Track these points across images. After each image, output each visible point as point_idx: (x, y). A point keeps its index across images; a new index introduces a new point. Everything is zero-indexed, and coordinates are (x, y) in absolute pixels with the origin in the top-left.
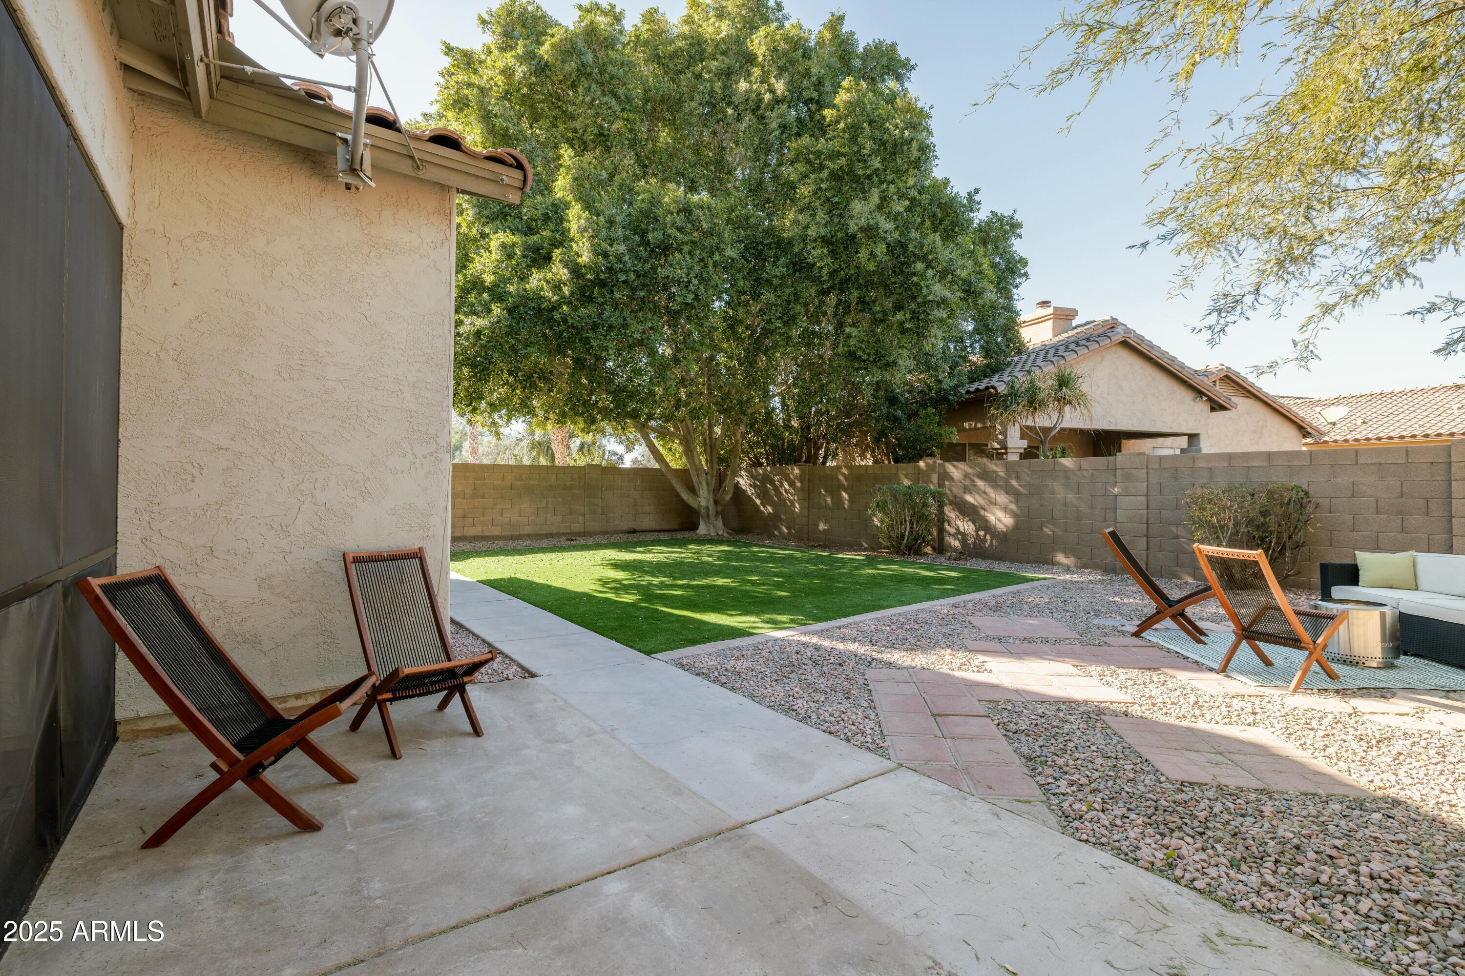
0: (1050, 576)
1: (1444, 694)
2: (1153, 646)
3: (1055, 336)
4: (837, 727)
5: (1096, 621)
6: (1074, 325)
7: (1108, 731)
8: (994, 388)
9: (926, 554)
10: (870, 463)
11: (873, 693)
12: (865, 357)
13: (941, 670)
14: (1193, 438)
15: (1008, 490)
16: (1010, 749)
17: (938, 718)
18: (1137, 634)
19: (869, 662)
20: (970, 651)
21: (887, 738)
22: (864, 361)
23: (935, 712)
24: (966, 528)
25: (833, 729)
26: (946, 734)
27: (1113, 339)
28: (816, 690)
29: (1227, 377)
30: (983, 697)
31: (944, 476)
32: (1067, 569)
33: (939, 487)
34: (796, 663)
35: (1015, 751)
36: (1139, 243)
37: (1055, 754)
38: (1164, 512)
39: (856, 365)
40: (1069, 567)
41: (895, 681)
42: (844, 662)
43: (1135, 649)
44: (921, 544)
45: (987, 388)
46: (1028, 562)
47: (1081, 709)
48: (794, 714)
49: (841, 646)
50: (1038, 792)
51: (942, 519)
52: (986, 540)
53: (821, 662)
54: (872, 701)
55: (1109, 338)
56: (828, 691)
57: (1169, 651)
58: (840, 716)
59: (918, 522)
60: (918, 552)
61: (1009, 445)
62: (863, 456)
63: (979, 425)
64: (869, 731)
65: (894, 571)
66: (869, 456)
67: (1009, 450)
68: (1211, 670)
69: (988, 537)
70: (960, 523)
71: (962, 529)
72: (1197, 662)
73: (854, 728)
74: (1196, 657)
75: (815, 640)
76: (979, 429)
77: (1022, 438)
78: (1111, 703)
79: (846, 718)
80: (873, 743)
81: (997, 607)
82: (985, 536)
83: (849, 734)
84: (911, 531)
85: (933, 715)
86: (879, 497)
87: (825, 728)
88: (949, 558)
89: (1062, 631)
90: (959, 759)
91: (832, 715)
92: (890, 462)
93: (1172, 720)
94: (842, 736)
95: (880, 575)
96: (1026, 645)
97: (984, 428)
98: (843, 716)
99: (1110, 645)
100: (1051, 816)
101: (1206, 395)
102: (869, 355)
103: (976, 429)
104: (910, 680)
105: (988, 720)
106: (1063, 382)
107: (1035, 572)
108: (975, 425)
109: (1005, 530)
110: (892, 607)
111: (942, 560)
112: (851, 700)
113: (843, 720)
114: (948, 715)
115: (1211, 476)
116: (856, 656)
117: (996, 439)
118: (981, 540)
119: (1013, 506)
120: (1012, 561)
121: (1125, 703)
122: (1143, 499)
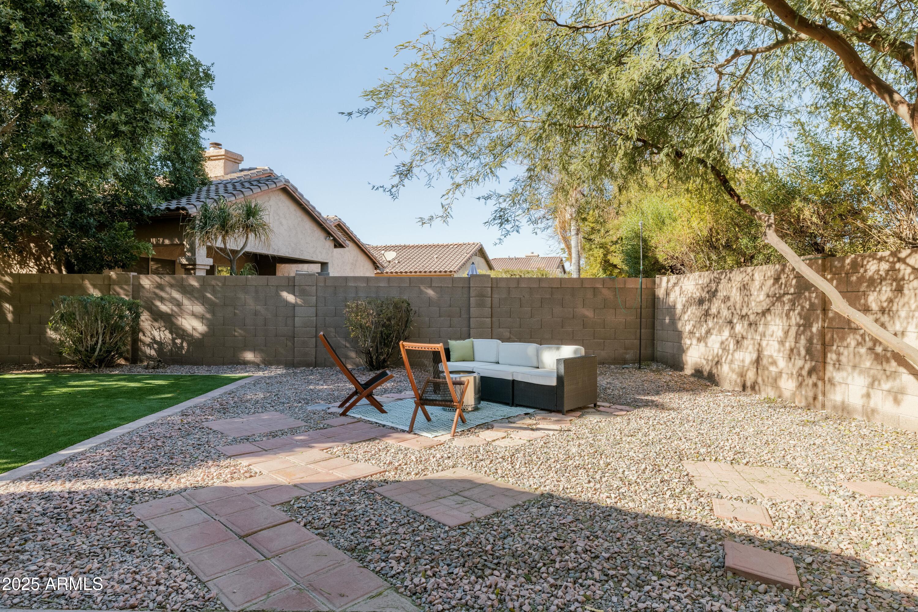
0: (246, 374)
1: (507, 421)
2: (359, 420)
3: (226, 174)
4: (139, 596)
5: (309, 408)
6: (240, 168)
7: (386, 500)
8: (184, 209)
9: (119, 365)
10: (34, 271)
11: (159, 534)
12: (65, 153)
13: (215, 484)
14: (324, 265)
15: (204, 301)
16: (330, 546)
17: (249, 539)
18: (344, 414)
19: (130, 498)
20: (230, 457)
21: (210, 585)
22: (65, 157)
23: (242, 534)
24: (163, 337)
25: (133, 601)
26: (268, 555)
27: (278, 185)
28: (79, 556)
29: (339, 225)
30: (275, 501)
31: (138, 288)
32: (257, 366)
33: (133, 298)
34: (25, 526)
35: (337, 547)
36: (346, 112)
37: (369, 537)
38: (327, 318)
39: (55, 161)
40: (258, 365)
41: (174, 511)
42: (97, 506)
43: (351, 426)
44: (114, 355)
45: (178, 209)
46: (224, 364)
47: (357, 487)
48: (63, 602)
49: (80, 486)
50: (379, 581)
51: (136, 329)
52: (182, 347)
53: (63, 515)
54: (164, 545)
55: (275, 183)
56: (99, 551)
57: (371, 423)
58: (134, 580)
59: (112, 334)
60: (111, 365)
61: (198, 262)
62: (23, 263)
63: (167, 242)
64: (184, 585)
65: (92, 386)
66: (31, 264)
67: (197, 267)
68: (403, 431)
69: (185, 344)
70: (156, 334)
71: (158, 338)
72: (392, 428)
73: (162, 588)
74: (391, 425)
75: (35, 487)
76: (167, 245)
77: (208, 256)
78: (371, 476)
79: (145, 579)
80: (197, 598)
81: (224, 410)
82: (182, 343)
83: (159, 598)
84: (104, 343)
85: (241, 537)
86: (63, 308)
87: (121, 604)
88: (147, 367)
89: (292, 422)
90: (296, 577)
91: (122, 582)
92: (60, 271)
93: (413, 477)
94: (151, 605)
95: (79, 392)
96: (272, 441)
97: (172, 245)
98: (138, 577)
99: (332, 426)
100: (403, 600)
101: (332, 236)
102: (71, 152)
103: (163, 245)
104: (191, 506)
105: (294, 524)
106: (251, 212)
107: (232, 372)
108: (163, 241)
109: (200, 337)
110: (115, 426)
111: (138, 370)
112: (137, 553)
113: (141, 583)
114: (256, 532)
115: (357, 293)
116: (108, 494)
117: (183, 254)
118: (178, 348)
119: (208, 316)
120: (209, 364)
121: (380, 473)
122: (314, 309)
